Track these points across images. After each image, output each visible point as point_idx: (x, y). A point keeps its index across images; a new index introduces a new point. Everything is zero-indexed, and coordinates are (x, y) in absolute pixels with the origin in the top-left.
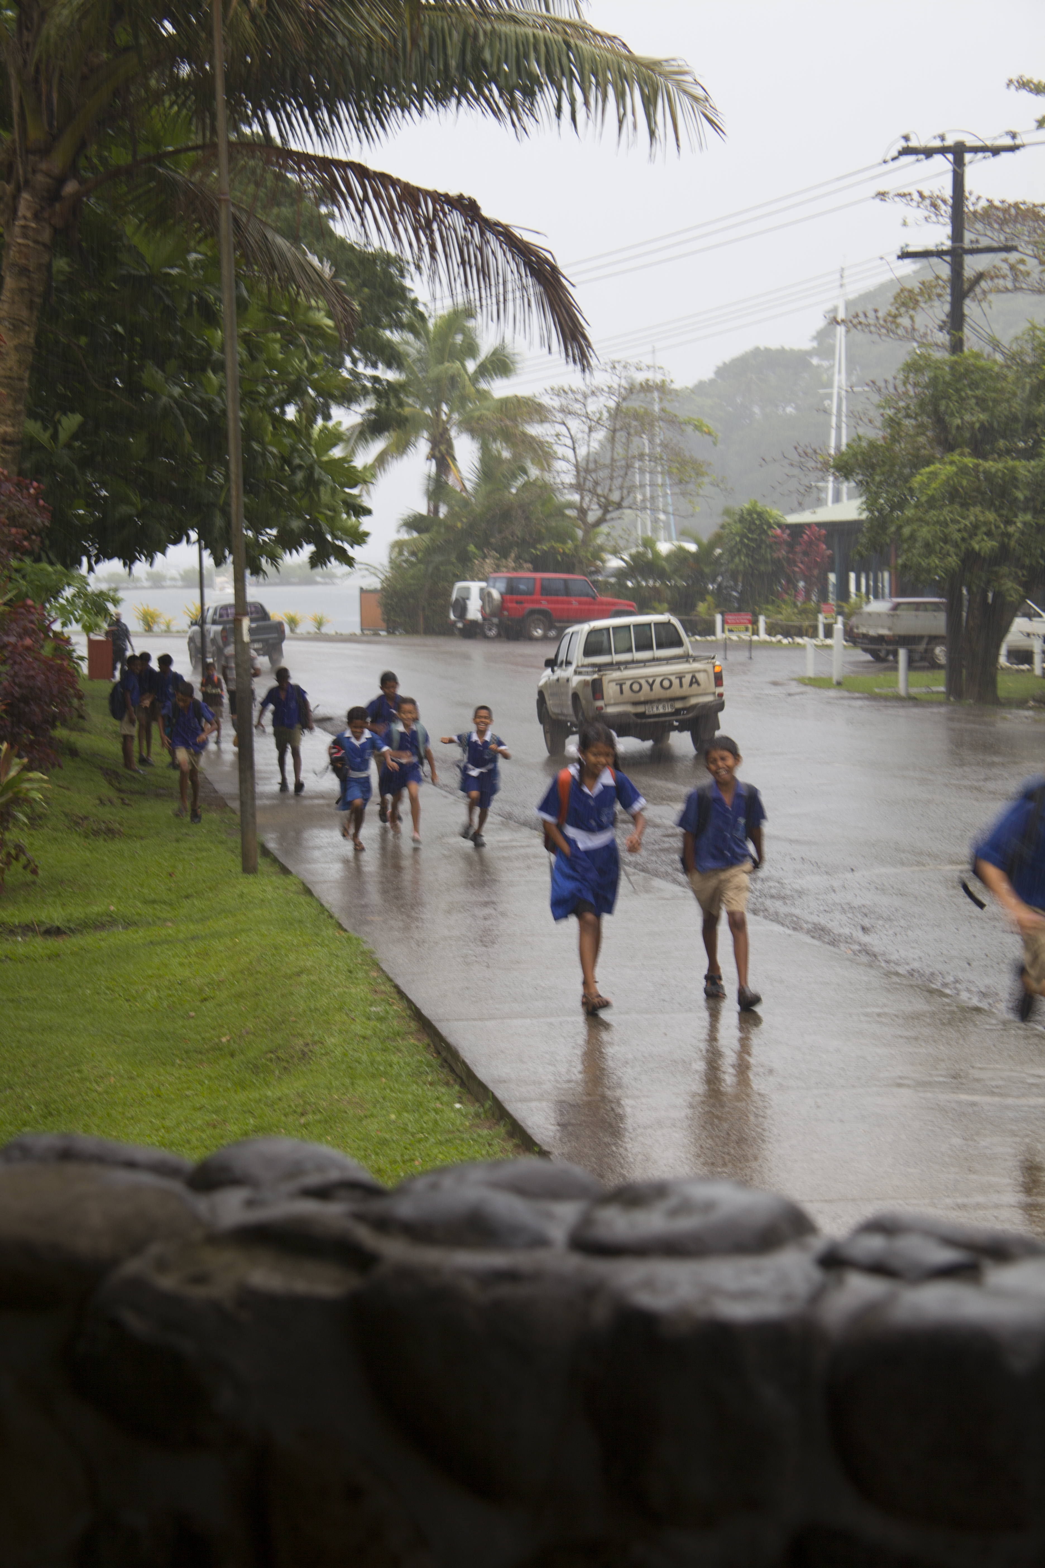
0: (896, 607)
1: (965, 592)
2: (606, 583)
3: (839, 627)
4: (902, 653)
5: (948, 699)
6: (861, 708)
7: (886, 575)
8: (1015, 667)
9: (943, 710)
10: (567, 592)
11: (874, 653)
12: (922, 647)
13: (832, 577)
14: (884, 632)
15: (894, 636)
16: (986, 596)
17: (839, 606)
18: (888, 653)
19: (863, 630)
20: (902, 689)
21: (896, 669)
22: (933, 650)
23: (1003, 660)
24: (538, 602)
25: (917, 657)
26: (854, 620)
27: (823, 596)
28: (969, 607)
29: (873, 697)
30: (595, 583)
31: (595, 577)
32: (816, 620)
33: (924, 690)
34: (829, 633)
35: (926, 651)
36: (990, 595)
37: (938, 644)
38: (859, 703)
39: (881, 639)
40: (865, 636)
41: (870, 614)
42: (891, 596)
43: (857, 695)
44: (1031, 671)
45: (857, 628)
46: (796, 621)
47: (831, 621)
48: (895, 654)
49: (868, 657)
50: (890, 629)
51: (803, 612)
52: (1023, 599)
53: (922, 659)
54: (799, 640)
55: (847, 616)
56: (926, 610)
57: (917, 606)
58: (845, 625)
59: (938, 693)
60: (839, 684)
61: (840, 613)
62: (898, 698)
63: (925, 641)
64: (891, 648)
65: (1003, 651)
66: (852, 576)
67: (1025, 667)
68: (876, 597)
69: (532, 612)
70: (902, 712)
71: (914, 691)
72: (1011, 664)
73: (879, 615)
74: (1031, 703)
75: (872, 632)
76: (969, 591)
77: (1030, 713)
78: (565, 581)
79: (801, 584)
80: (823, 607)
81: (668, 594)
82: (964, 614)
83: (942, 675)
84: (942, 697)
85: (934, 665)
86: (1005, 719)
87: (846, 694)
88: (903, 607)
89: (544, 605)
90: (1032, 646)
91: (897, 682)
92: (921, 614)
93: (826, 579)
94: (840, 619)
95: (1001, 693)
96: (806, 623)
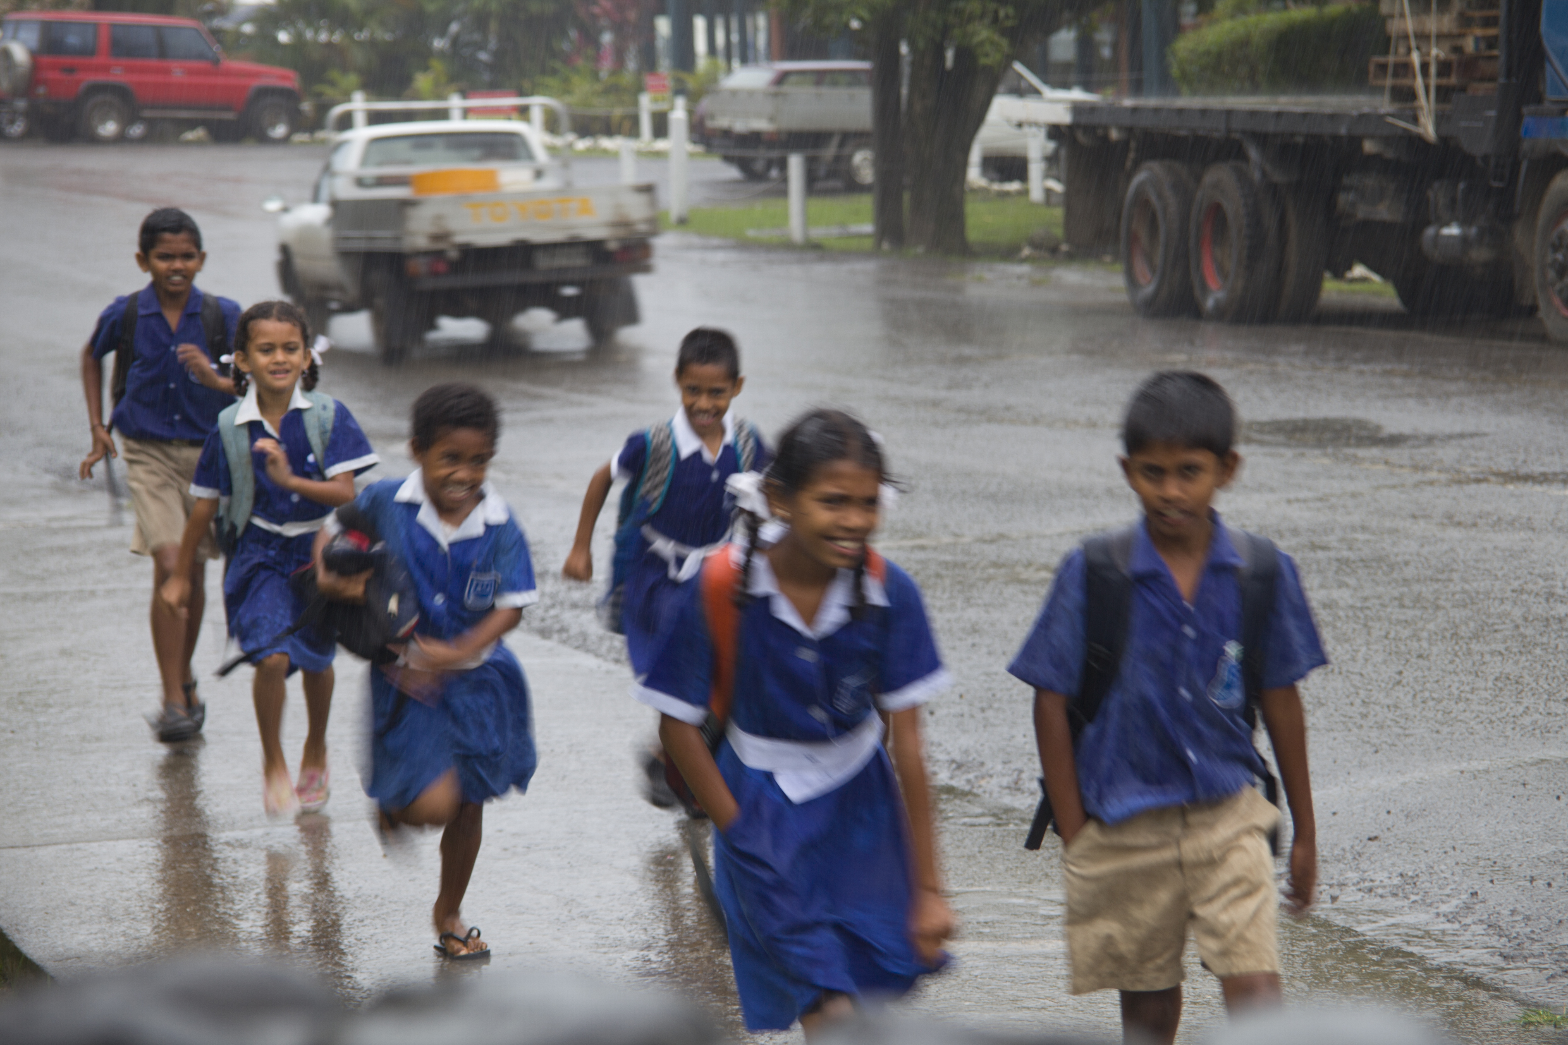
0: (782, 78)
1: (904, 49)
2: (239, 35)
3: (679, 114)
4: (795, 164)
5: (878, 244)
6: (724, 264)
7: (761, 21)
8: (996, 187)
9: (870, 266)
10: (163, 50)
11: (744, 164)
12: (829, 152)
13: (663, 26)
14: (761, 125)
15: (778, 133)
16: (942, 58)
17: (679, 81)
18: (769, 164)
19: (722, 122)
20: (795, 229)
21: (782, 192)
22: (850, 157)
23: (974, 175)
24: (106, 69)
25: (822, 171)
26: (706, 104)
27: (649, 61)
28: (913, 78)
29: (744, 245)
30: (217, 33)
31: (217, 23)
32: (636, 103)
33: (835, 231)
34: (661, 128)
35: (837, 159)
36: (950, 55)
37: (858, 147)
38: (720, 256)
39: (753, 139)
40: (727, 134)
41: (734, 93)
42: (771, 56)
43: (715, 242)
44: (1025, 193)
45: (712, 117)
46: (600, 108)
47: (662, 106)
48: (783, 165)
49: (733, 173)
50: (772, 119)
51: (612, 90)
52: (1009, 60)
53: (832, 174)
54: (606, 143)
55: (693, 97)
56: (835, 84)
57: (820, 77)
58: (690, 112)
59: (861, 236)
60: (682, 222)
61: (680, 90)
62: (787, 246)
63: (835, 141)
64: (775, 154)
65: (975, 156)
66: (700, 24)
67: (1014, 186)
68: (744, 60)
69: (96, 89)
70: (796, 270)
71: (818, 233)
72: (992, 180)
73: (751, 93)
74: (1026, 251)
75: (740, 126)
76: (912, 45)
77: (1024, 269)
78: (158, 30)
79: (607, 38)
80: (649, 80)
81: (358, 57)
82: (904, 91)
83: (866, 203)
84: (868, 243)
85: (853, 187)
86: (980, 280)
87: (695, 240)
88: (793, 79)
89: (118, 75)
90: (1025, 148)
91: (785, 216)
92: (825, 90)
93: (651, 30)
94: (680, 103)
95: (973, 234)
96: (618, 112)
